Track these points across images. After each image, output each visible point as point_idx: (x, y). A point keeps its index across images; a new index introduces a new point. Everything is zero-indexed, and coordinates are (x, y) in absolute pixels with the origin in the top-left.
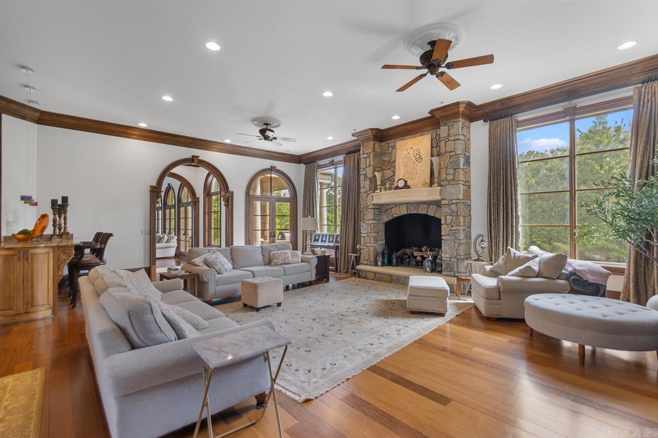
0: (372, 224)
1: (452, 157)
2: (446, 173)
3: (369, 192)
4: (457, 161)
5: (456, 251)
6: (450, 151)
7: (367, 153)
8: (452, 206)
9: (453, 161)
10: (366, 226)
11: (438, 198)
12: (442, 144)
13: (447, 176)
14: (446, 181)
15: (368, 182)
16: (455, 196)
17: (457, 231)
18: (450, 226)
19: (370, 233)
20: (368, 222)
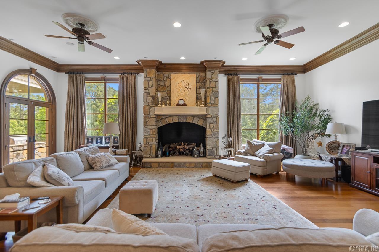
0: (153, 128)
1: (213, 91)
2: (210, 99)
3: (152, 106)
4: (217, 93)
5: (216, 144)
6: (213, 87)
7: (150, 77)
8: (214, 119)
9: (214, 93)
10: (148, 130)
11: (205, 113)
12: (208, 82)
13: (211, 101)
14: (210, 104)
15: (150, 98)
16: (215, 113)
17: (217, 133)
18: (212, 130)
19: (152, 135)
20: (150, 127)
